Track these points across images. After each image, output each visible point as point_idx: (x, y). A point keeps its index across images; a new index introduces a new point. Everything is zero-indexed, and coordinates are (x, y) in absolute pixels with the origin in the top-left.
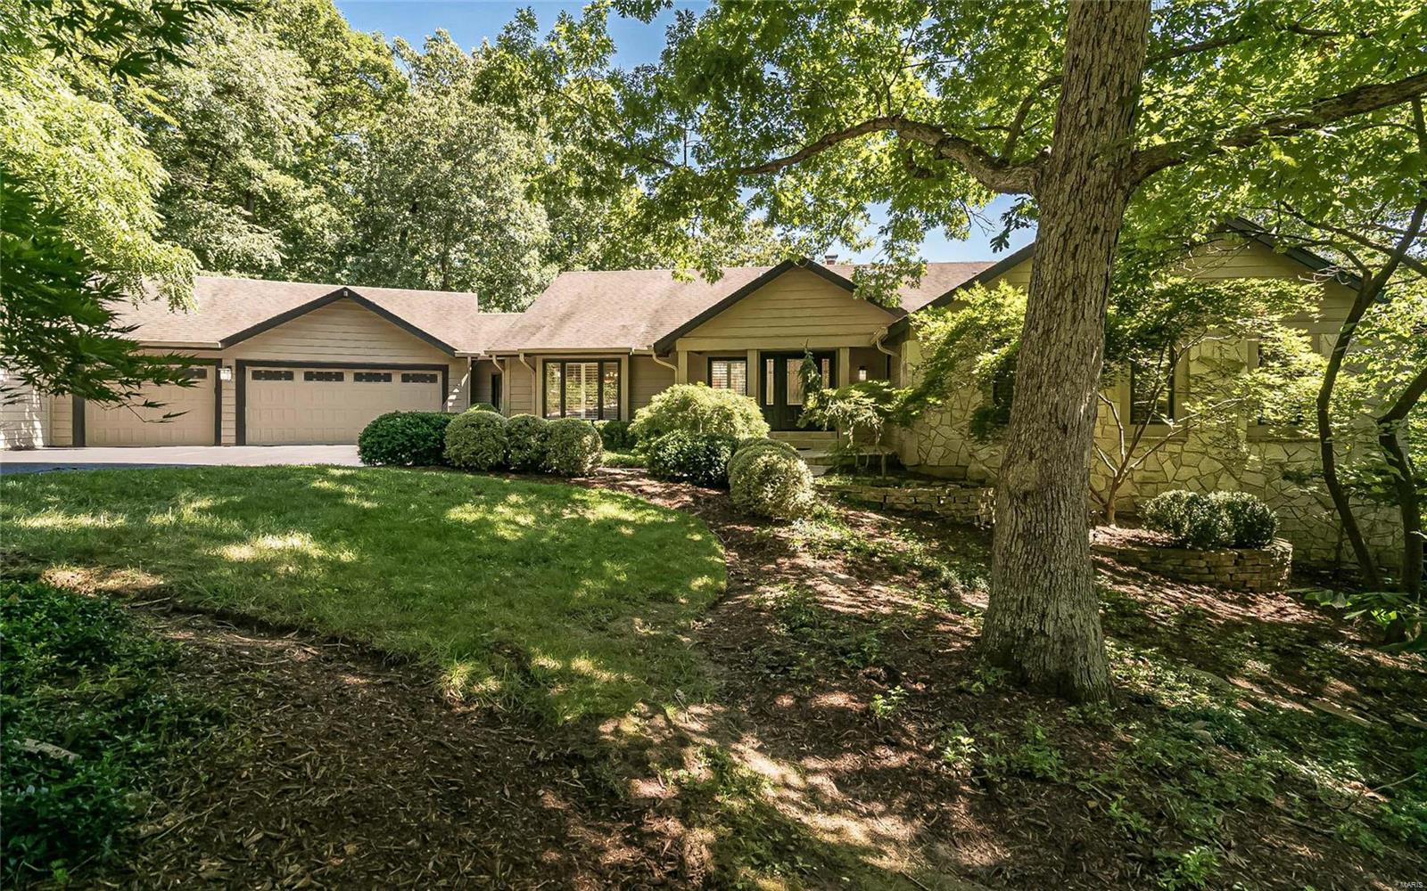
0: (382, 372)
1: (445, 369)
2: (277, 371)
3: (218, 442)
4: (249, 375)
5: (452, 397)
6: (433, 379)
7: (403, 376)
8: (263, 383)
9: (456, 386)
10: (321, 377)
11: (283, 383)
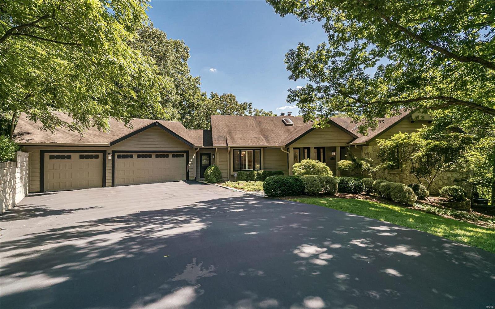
0: (165, 154)
1: (187, 152)
2: (127, 155)
3: (104, 185)
4: (116, 157)
5: (190, 163)
6: (183, 156)
7: (173, 155)
8: (121, 160)
9: (191, 159)
10: (143, 156)
11: (129, 159)
